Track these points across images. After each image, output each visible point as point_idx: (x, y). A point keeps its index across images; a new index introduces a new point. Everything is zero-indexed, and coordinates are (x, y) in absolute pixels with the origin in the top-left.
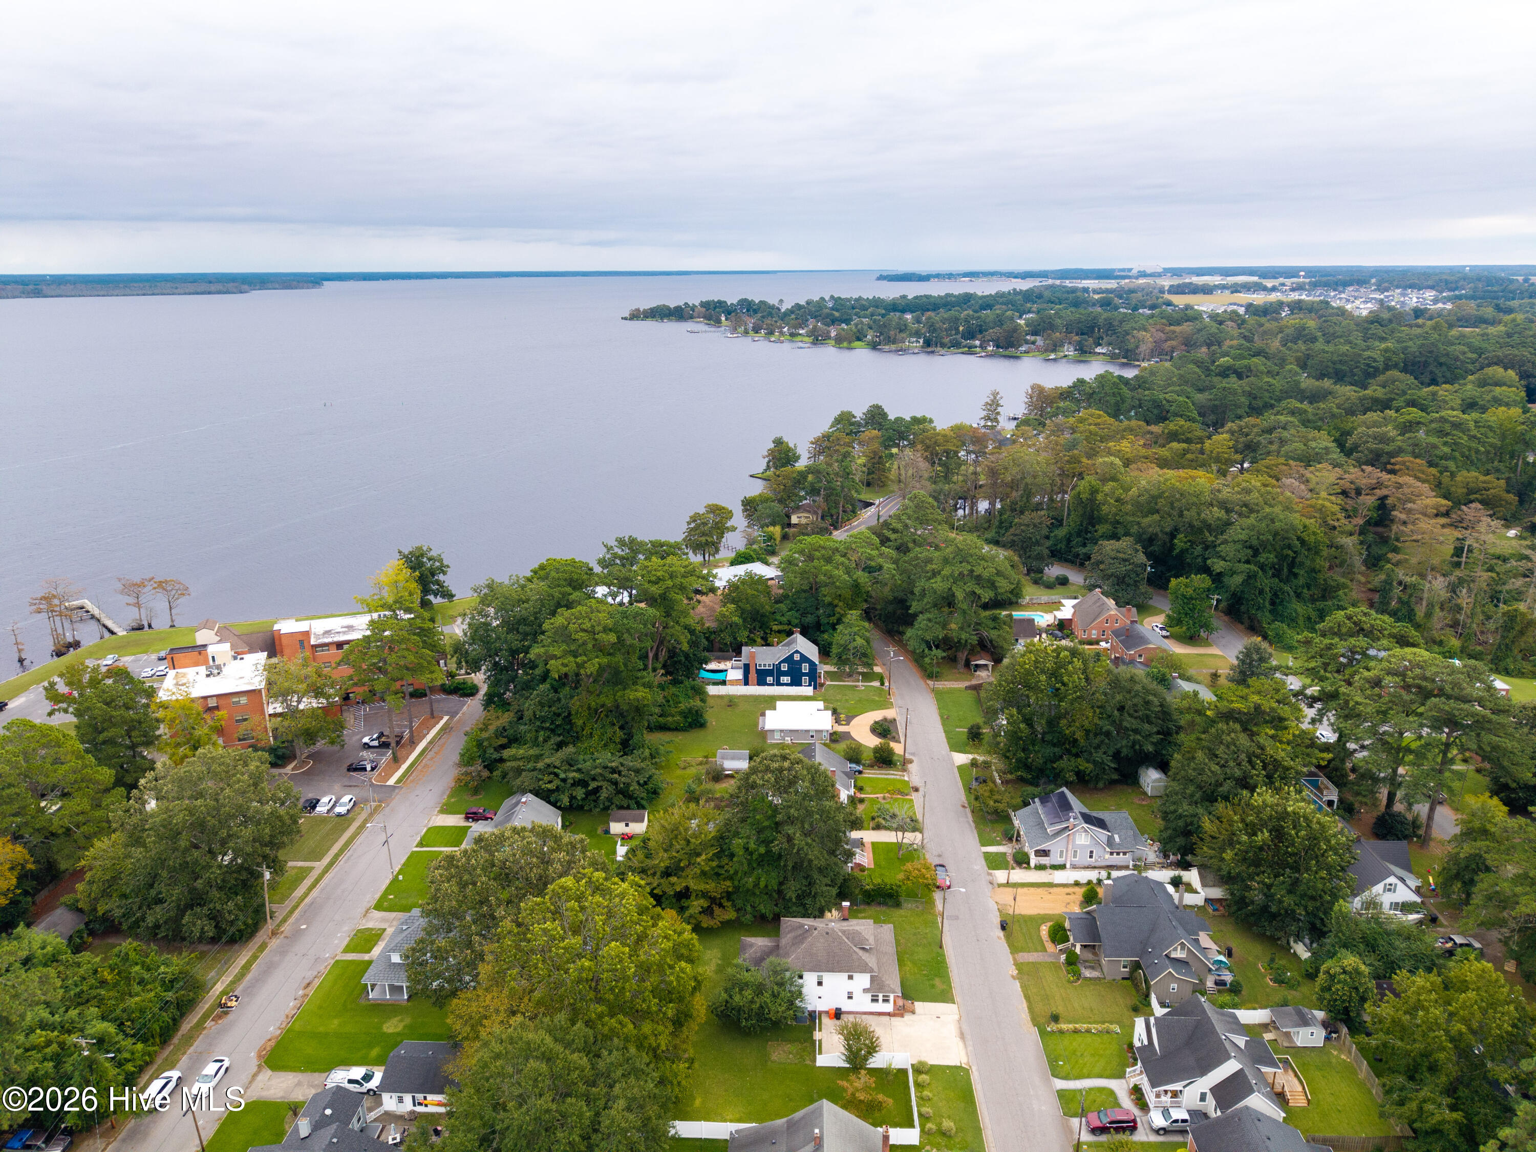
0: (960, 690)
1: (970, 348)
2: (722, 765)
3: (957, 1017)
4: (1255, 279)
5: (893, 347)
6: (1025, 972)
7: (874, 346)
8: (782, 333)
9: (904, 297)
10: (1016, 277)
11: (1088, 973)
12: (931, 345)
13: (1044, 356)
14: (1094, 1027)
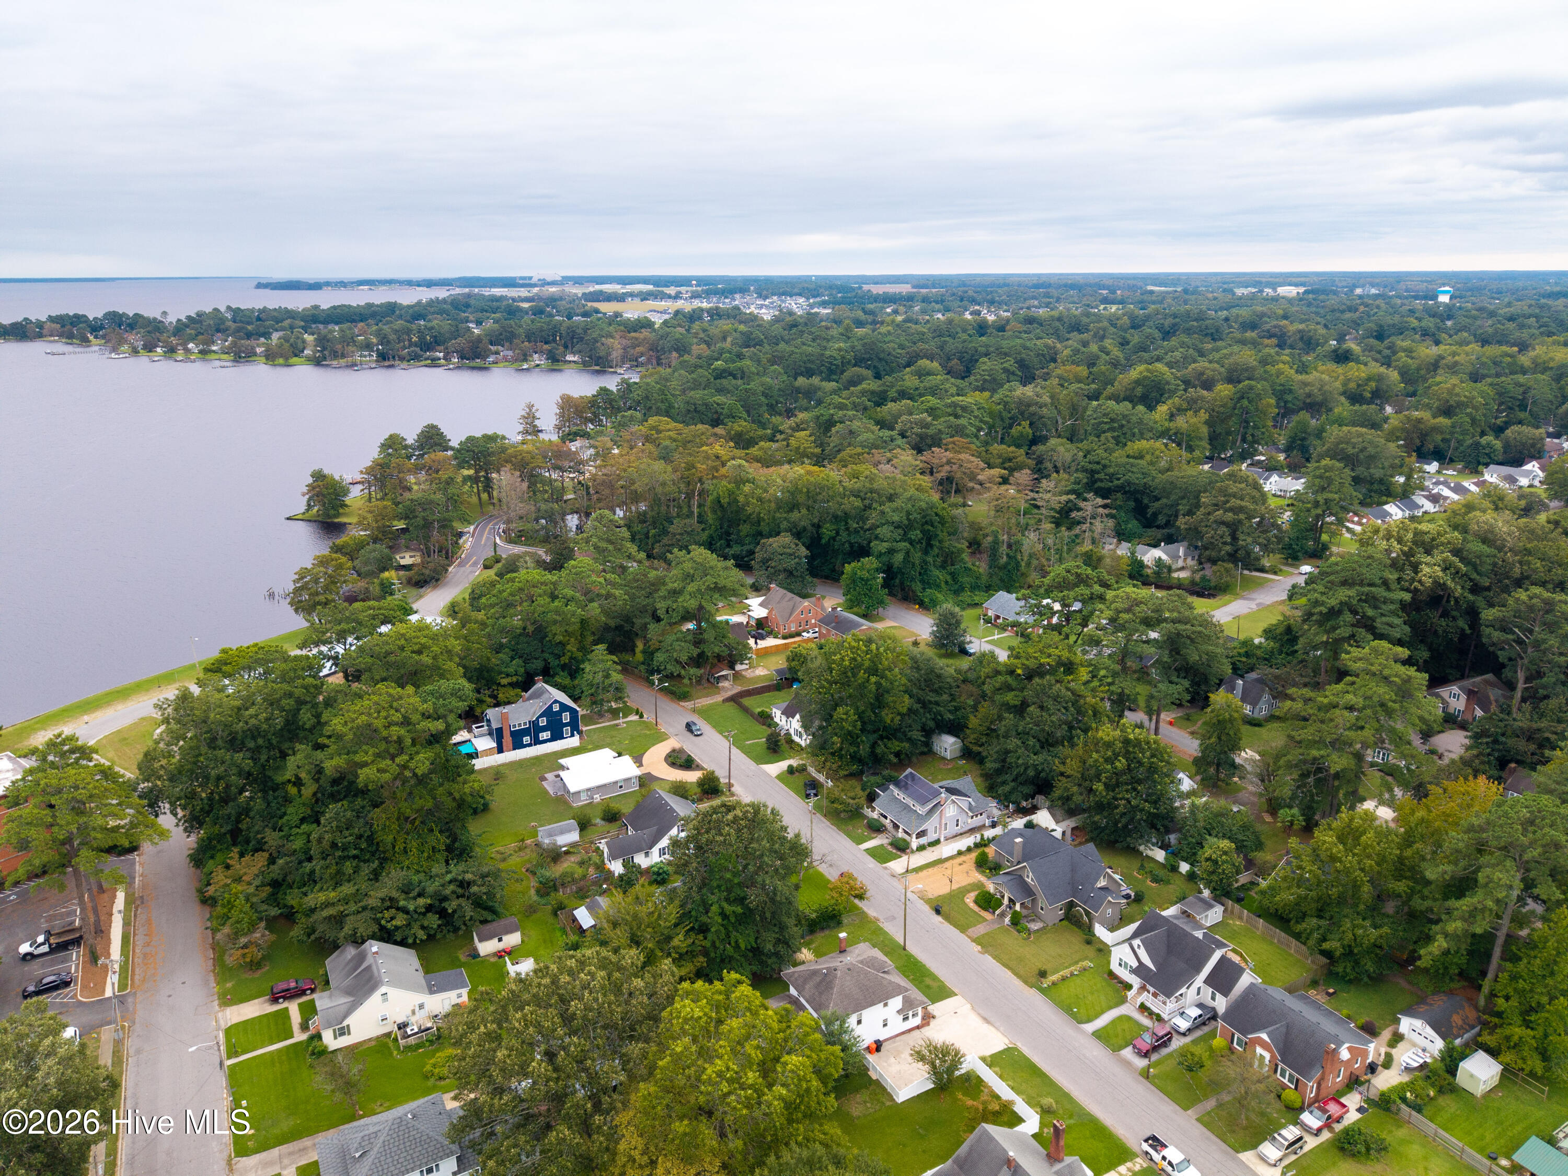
0: (717, 704)
1: (433, 360)
2: (555, 844)
3: (969, 1006)
4: (651, 287)
5: (343, 362)
6: (986, 944)
7: (318, 362)
8: (187, 351)
9: (316, 307)
10: (419, 285)
11: (1034, 926)
12: (386, 358)
13: (516, 365)
14: (1075, 969)
